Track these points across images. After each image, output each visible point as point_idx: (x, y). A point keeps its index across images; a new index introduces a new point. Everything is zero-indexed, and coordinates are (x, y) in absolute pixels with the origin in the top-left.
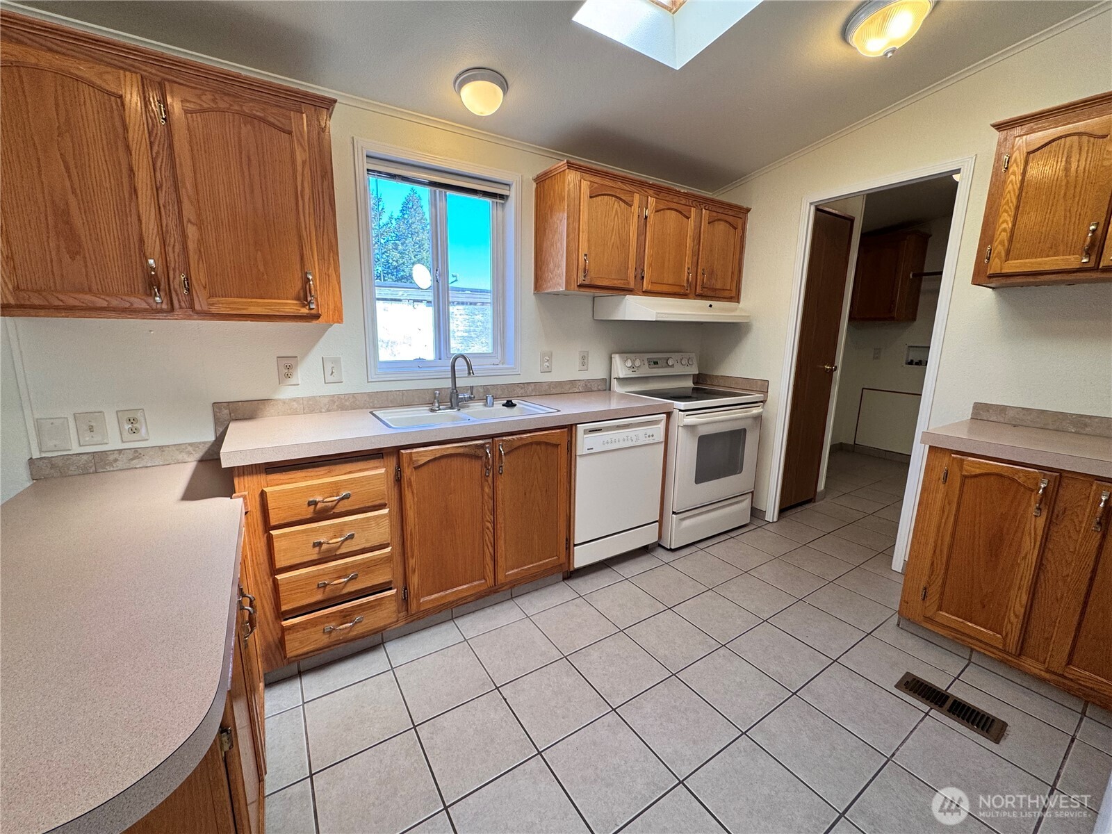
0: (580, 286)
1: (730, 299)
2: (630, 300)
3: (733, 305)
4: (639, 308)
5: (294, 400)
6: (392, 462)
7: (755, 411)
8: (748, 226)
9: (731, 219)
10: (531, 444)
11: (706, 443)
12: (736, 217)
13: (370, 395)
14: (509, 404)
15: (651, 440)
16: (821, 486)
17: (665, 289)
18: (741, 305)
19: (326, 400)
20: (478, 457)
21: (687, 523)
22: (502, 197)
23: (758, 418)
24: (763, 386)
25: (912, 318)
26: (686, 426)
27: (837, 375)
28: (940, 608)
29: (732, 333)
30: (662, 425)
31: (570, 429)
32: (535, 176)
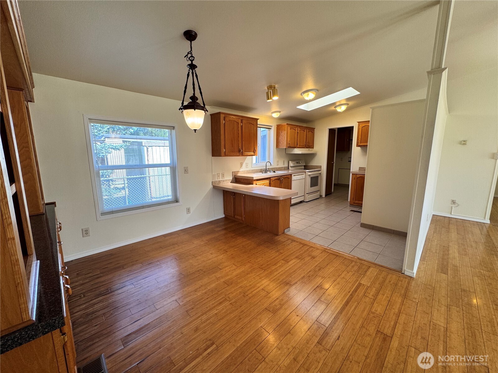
0: (288, 147)
1: (312, 148)
2: (296, 149)
3: (312, 149)
4: (297, 151)
5: (242, 171)
6: (269, 180)
7: (320, 172)
8: (315, 132)
9: (312, 131)
10: (286, 178)
11: (312, 179)
12: (312, 130)
13: (252, 170)
14: (274, 172)
15: (303, 178)
16: (333, 191)
17: (301, 147)
18: (314, 149)
19: (246, 171)
20: (279, 180)
21: (309, 196)
22: (270, 129)
23: (320, 174)
24: (320, 167)
25: (349, 151)
26: (309, 175)
27: (334, 164)
28: (355, 201)
29: (312, 156)
30: (304, 175)
31: (291, 175)
32: (277, 124)
